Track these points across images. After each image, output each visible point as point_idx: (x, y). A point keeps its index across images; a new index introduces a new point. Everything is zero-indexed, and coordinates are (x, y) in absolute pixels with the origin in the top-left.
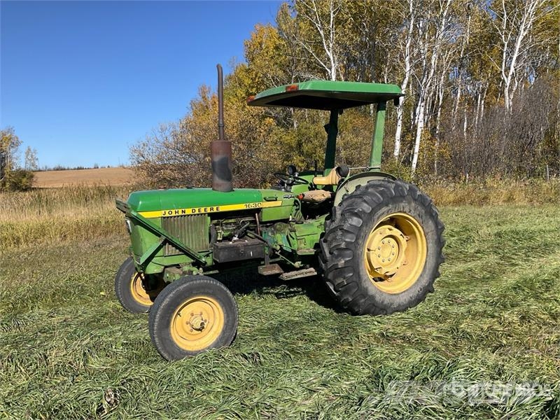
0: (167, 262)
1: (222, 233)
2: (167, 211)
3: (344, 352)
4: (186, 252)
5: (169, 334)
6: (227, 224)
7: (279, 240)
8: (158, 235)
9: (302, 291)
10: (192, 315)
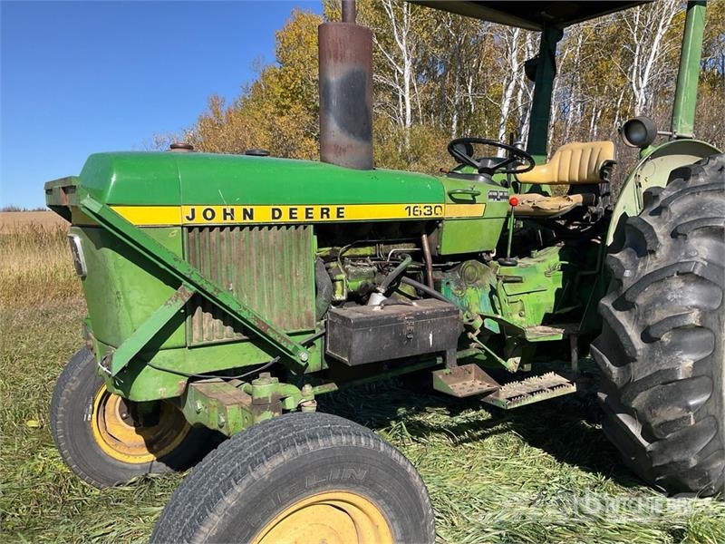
0: (197, 363)
1: (346, 284)
2: (199, 210)
4: (253, 335)
6: (354, 258)
7: (474, 302)
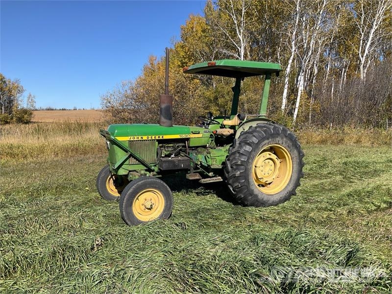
0: (131, 168)
1: (164, 152)
2: (132, 137)
3: (237, 226)
4: (142, 163)
5: (132, 210)
6: (168, 147)
7: (200, 158)
8: (126, 151)
9: (213, 192)
10: (146, 200)
